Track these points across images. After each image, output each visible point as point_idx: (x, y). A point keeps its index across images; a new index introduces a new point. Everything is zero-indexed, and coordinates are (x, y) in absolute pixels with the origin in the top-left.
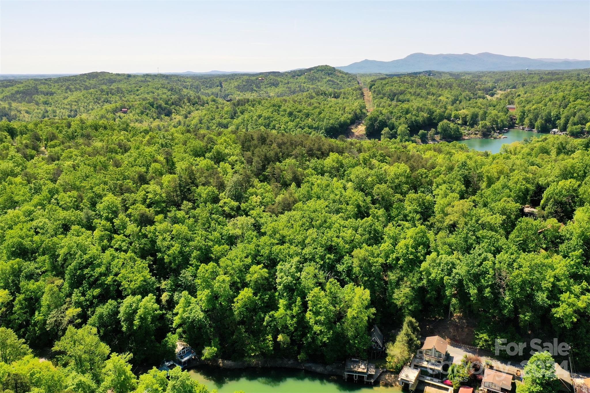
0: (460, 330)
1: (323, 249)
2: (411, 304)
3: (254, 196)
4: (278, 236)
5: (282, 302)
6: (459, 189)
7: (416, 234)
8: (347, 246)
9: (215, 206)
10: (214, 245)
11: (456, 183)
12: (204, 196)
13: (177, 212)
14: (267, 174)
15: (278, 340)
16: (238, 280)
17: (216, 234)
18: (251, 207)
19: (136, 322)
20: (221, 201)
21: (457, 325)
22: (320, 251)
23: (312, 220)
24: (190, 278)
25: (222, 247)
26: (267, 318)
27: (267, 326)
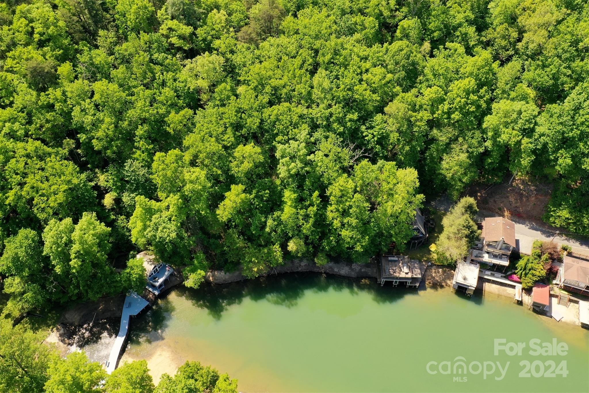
0: (524, 199)
1: (341, 105)
2: (465, 174)
3: (215, 11)
4: (268, 89)
5: (289, 196)
7: (479, 69)
8: (376, 97)
9: (155, 36)
10: (169, 112)
12: (131, 17)
13: (94, 52)
15: (289, 248)
16: (219, 172)
17: (168, 92)
18: (214, 32)
19: (74, 263)
20: (163, 26)
21: (522, 194)
22: (337, 110)
23: (317, 52)
24: (143, 171)
25: (182, 113)
26: (270, 222)
27: (271, 233)
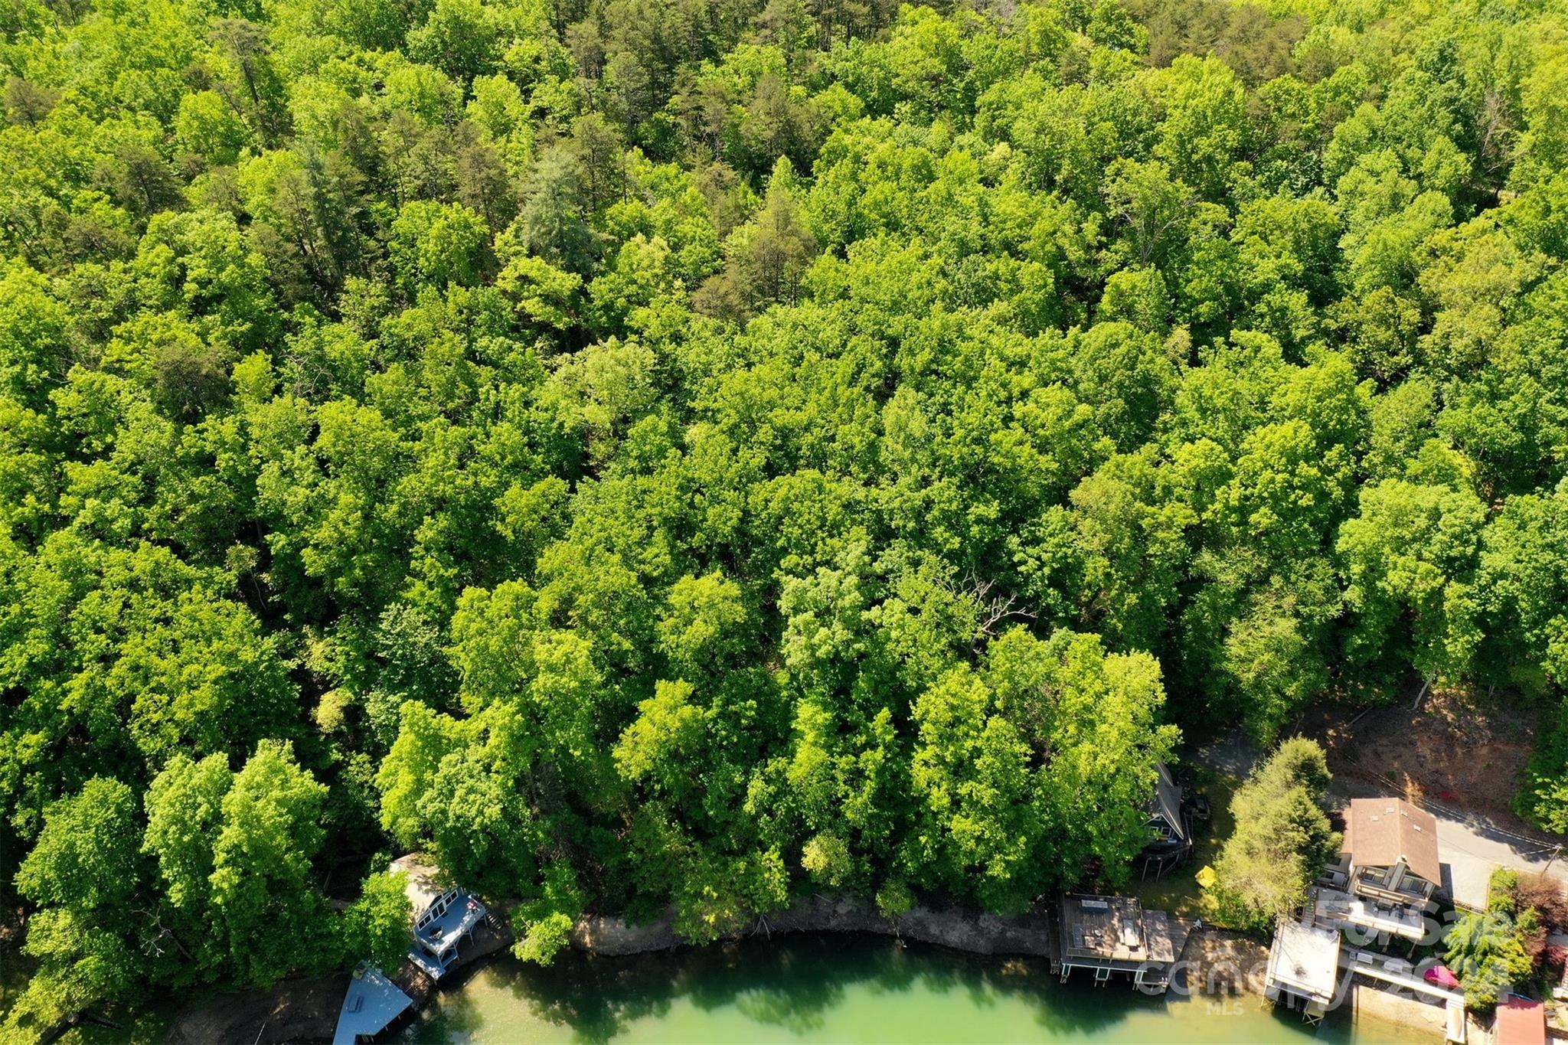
0: (1459, 751)
1: (956, 480)
2: (1292, 675)
3: (640, 237)
4: (765, 433)
5: (810, 716)
6: (1446, 171)
7: (1319, 399)
8: (1047, 462)
9: (484, 294)
10: (506, 485)
11: (1435, 147)
12: (429, 246)
13: (329, 330)
14: (671, 119)
15: (807, 862)
16: (627, 645)
17: (506, 433)
18: (633, 288)
19: (222, 877)
20: (506, 272)
22: (944, 491)
23: (894, 343)
24: (425, 636)
25: (540, 486)
26: (756, 787)
27: (758, 816)
